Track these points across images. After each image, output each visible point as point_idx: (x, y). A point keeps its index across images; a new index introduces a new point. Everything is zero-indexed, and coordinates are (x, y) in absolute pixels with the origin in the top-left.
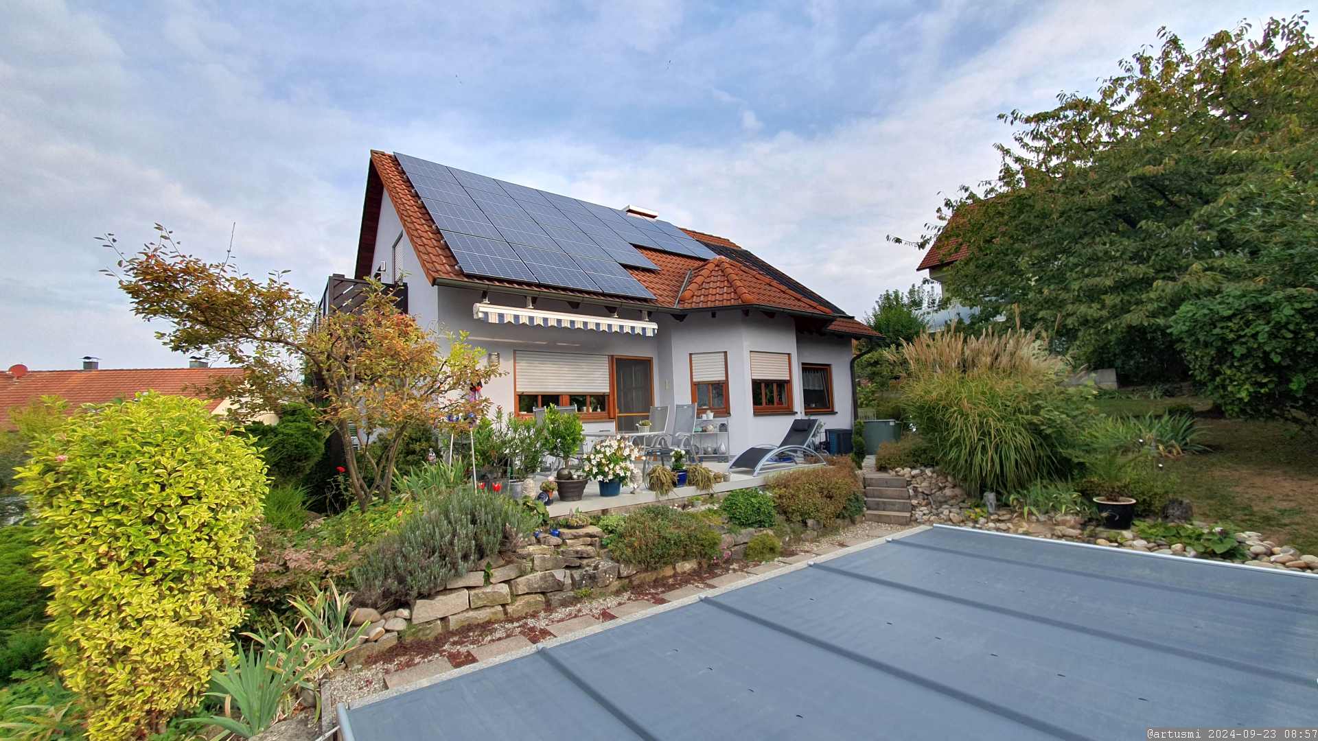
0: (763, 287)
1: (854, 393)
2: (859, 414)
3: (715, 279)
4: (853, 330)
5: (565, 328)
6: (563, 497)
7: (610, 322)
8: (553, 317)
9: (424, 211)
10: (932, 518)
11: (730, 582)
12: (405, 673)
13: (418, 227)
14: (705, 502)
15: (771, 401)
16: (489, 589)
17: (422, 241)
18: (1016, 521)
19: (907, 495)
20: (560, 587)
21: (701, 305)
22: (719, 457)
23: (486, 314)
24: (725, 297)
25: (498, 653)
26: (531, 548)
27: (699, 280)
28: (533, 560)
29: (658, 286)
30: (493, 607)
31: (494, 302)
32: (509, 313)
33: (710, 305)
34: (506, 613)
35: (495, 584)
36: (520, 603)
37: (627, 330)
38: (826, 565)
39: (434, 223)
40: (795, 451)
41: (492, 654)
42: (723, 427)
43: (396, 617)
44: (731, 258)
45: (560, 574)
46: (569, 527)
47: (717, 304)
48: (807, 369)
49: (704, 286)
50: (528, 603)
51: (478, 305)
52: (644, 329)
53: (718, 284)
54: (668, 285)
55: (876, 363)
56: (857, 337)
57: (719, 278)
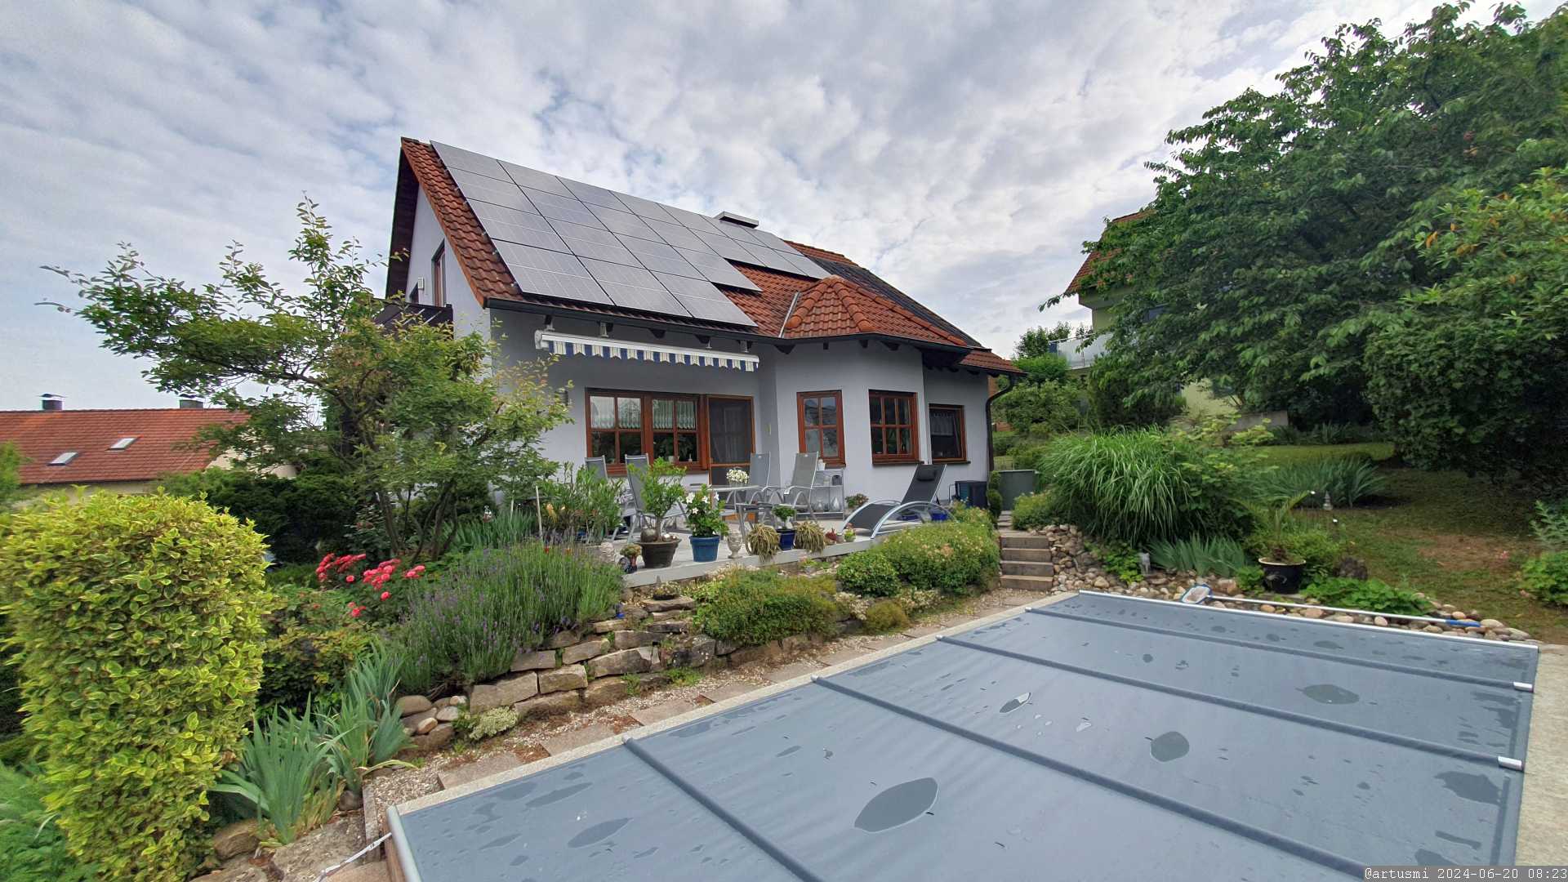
0: (886, 313)
1: (990, 439)
2: (996, 464)
3: (828, 303)
4: (989, 365)
5: (648, 361)
6: (650, 564)
7: (702, 355)
8: (633, 348)
9: (471, 216)
10: (1077, 583)
11: (846, 659)
12: (465, 769)
13: (463, 235)
14: (817, 569)
15: (892, 450)
16: (561, 672)
17: (469, 253)
18: (1171, 584)
19: (1049, 557)
20: (645, 667)
21: (810, 335)
22: (829, 514)
23: (551, 343)
24: (840, 325)
25: (574, 746)
26: (610, 624)
27: (807, 303)
28: (612, 638)
29: (759, 311)
30: (567, 691)
31: (559, 330)
32: (579, 343)
33: (820, 334)
34: (581, 697)
35: (569, 665)
36: (598, 686)
37: (723, 364)
38: (957, 639)
39: (483, 230)
40: (922, 509)
41: (567, 747)
42: (837, 480)
43: (450, 705)
44: (848, 278)
45: (645, 653)
46: (656, 598)
47: (830, 333)
48: (935, 411)
49: (814, 312)
50: (609, 688)
51: (538, 333)
52: (743, 363)
53: (831, 309)
54: (770, 310)
55: (1017, 404)
56: (995, 373)
57: (832, 302)
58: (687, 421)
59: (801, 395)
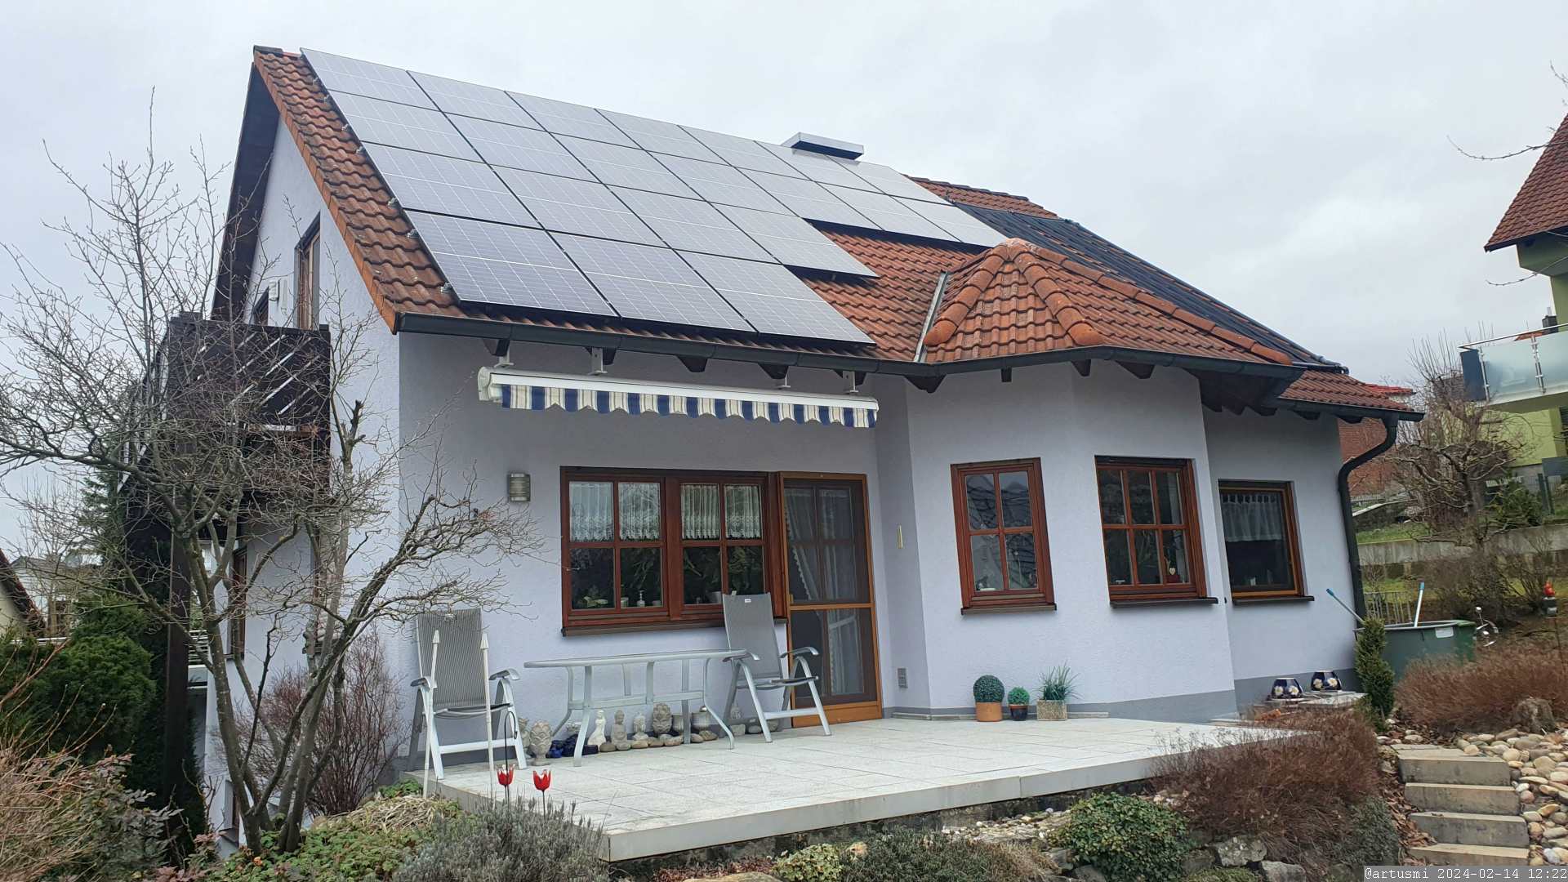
0: (1121, 306)
3: (1007, 293)
4: (1343, 399)
5: (676, 415)
7: (773, 400)
8: (649, 392)
9: (369, 172)
13: (358, 206)
15: (1149, 574)
17: (368, 237)
21: (975, 354)
23: (506, 390)
24: (1031, 334)
27: (967, 295)
29: (875, 314)
31: (521, 365)
32: (555, 386)
33: (994, 352)
37: (811, 415)
39: (391, 195)
44: (1037, 241)
47: (1013, 349)
48: (1230, 492)
49: (979, 311)
51: (484, 372)
52: (848, 413)
53: (1013, 303)
54: (896, 311)
56: (1353, 415)
57: (1014, 290)
58: (748, 523)
59: (958, 471)
